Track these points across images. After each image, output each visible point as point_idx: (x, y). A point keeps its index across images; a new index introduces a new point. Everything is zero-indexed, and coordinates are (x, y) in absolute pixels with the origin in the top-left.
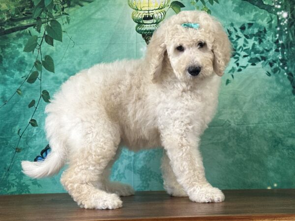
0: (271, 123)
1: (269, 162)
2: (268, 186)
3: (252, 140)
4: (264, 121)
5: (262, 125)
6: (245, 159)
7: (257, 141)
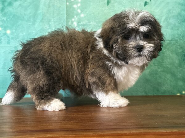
0: (182, 40)
1: (178, 73)
2: (178, 93)
3: (165, 54)
4: (176, 38)
5: (174, 41)
6: (159, 70)
7: (169, 55)
